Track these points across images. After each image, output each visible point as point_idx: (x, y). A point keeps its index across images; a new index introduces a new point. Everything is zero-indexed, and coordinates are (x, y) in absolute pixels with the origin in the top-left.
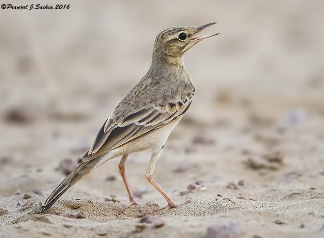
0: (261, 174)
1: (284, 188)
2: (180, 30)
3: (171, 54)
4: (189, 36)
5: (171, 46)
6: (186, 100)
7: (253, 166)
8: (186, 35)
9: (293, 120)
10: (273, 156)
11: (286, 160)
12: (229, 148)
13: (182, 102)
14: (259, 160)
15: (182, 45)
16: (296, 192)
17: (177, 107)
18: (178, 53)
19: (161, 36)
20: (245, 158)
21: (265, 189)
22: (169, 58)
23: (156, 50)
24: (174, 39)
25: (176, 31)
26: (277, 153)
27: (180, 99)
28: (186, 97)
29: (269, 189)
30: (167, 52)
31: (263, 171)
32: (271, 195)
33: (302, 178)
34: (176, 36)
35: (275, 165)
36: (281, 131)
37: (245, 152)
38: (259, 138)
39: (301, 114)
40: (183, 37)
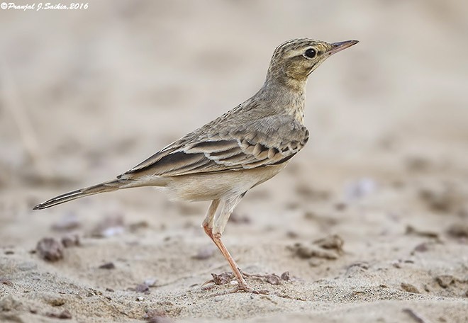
0: (313, 265)
1: (344, 284)
2: (308, 45)
3: (292, 75)
4: (320, 53)
5: (294, 65)
6: (287, 149)
7: (302, 254)
8: (315, 51)
9: (358, 193)
10: (330, 241)
11: (346, 247)
12: (269, 229)
13: (280, 149)
14: (309, 246)
15: (309, 65)
16: (360, 290)
17: (270, 154)
18: (302, 75)
19: (281, 50)
20: (291, 243)
21: (317, 285)
22: (290, 80)
23: (273, 69)
24: (299, 56)
25: (303, 44)
26: (336, 237)
27: (278, 145)
28: (289, 145)
29: (323, 285)
30: (287, 72)
31: (315, 261)
32: (326, 294)
33: (369, 271)
34: (302, 51)
35: (332, 253)
36: (341, 207)
37: (292, 235)
38: (309, 216)
39: (368, 185)
40: (310, 54)
